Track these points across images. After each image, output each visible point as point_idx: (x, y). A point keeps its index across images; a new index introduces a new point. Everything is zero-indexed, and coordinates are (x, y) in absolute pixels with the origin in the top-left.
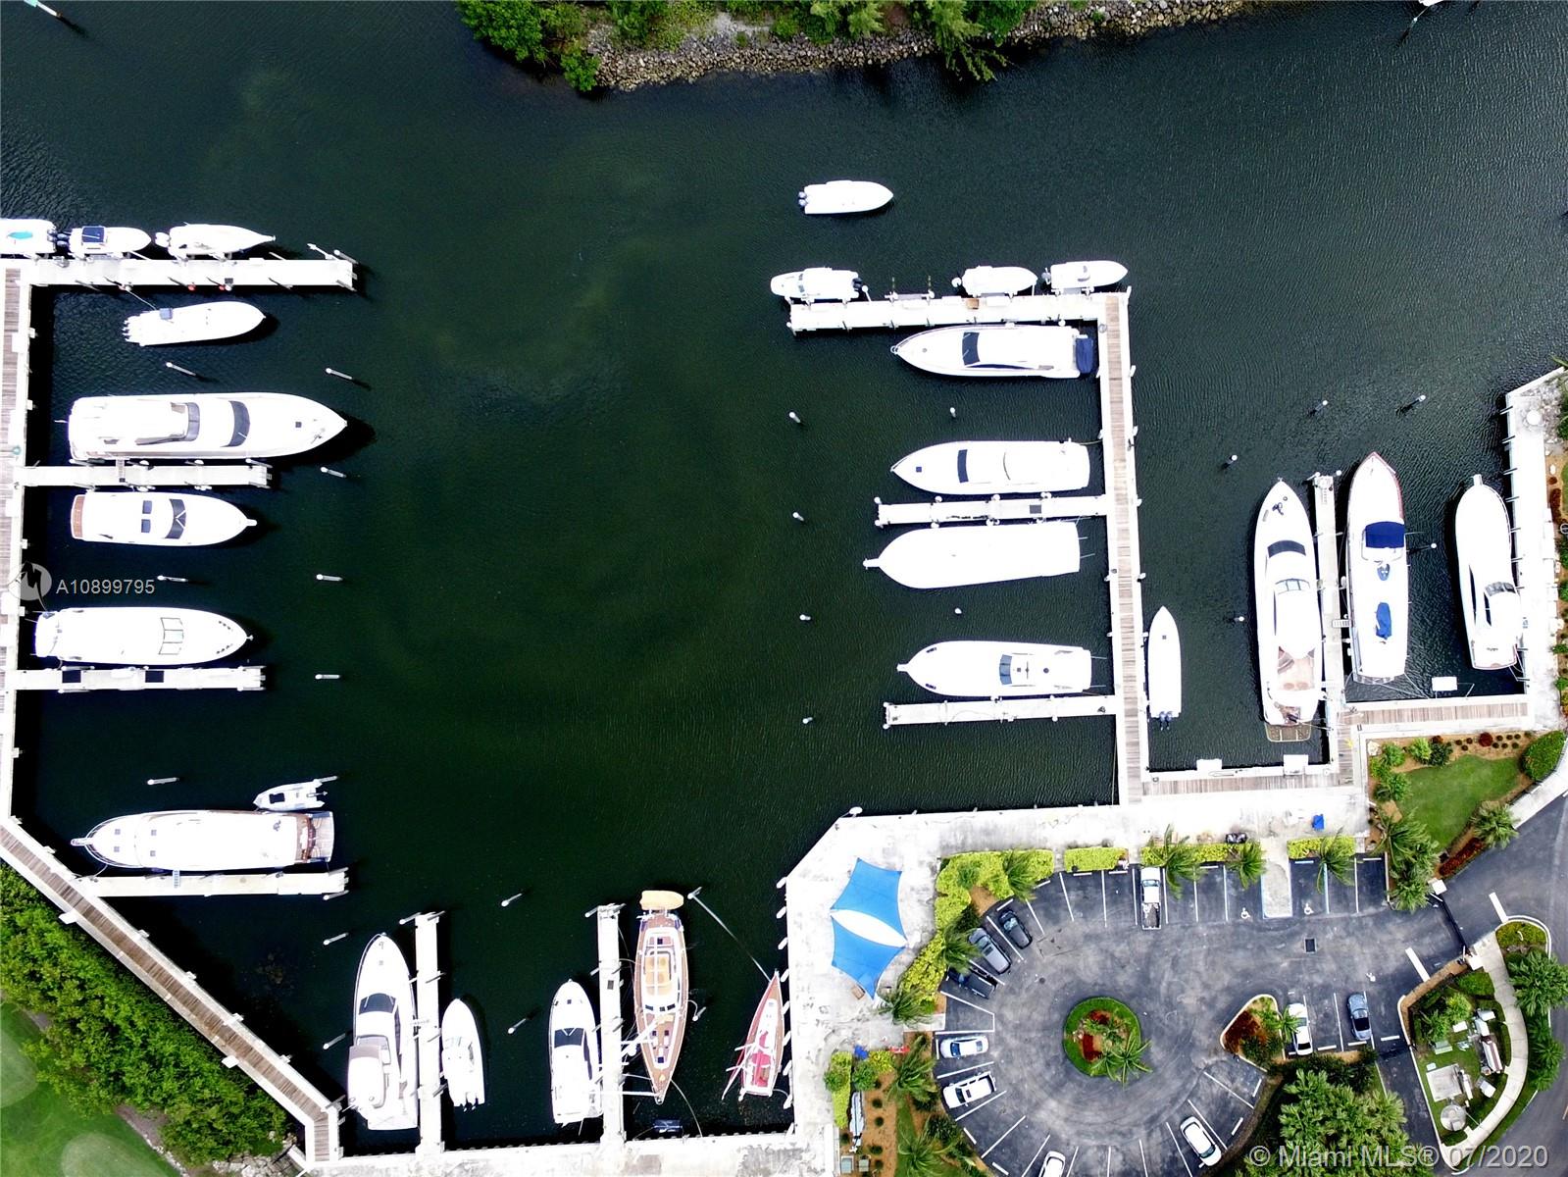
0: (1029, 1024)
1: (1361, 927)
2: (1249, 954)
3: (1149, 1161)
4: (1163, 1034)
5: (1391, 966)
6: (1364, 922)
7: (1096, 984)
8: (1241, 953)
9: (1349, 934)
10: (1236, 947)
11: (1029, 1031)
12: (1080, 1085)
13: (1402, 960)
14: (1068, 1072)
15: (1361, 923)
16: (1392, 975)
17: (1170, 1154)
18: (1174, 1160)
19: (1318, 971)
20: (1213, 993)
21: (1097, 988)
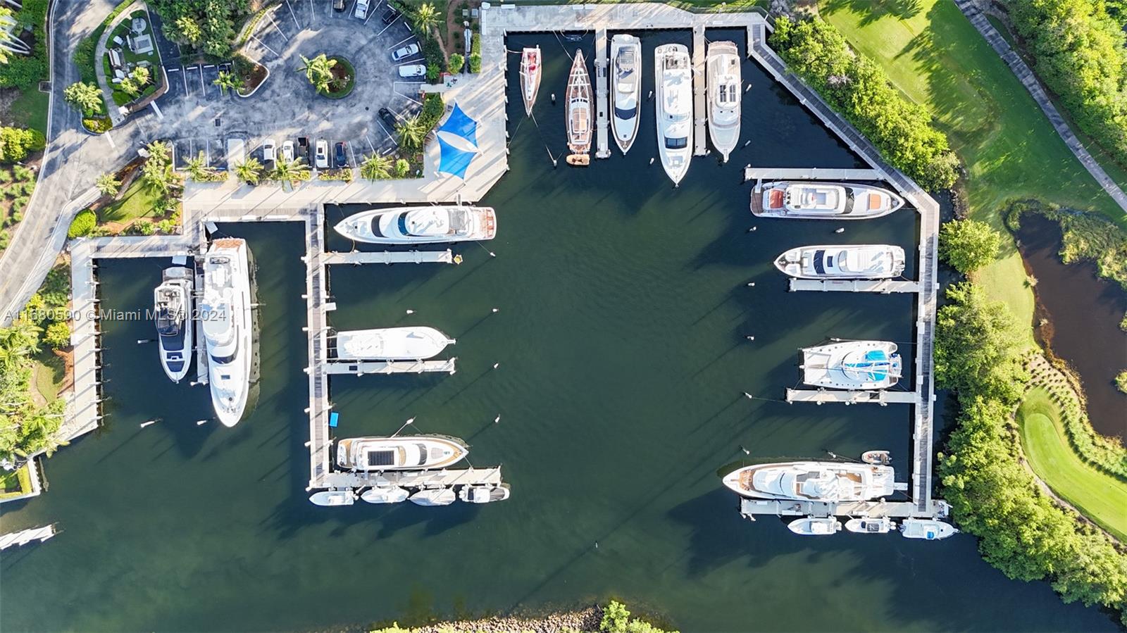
0: (375, 85)
1: (189, 131)
2: (252, 119)
3: (309, 9)
4: (301, 78)
5: (171, 110)
6: (187, 134)
7: (337, 106)
8: (256, 120)
9: (196, 128)
10: (259, 123)
11: (374, 82)
12: (347, 52)
13: (165, 112)
14: (353, 59)
15: (189, 134)
16: (172, 104)
17: (298, 12)
18: (296, 8)
19: (214, 108)
20: (272, 98)
21: (337, 103)
